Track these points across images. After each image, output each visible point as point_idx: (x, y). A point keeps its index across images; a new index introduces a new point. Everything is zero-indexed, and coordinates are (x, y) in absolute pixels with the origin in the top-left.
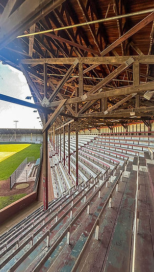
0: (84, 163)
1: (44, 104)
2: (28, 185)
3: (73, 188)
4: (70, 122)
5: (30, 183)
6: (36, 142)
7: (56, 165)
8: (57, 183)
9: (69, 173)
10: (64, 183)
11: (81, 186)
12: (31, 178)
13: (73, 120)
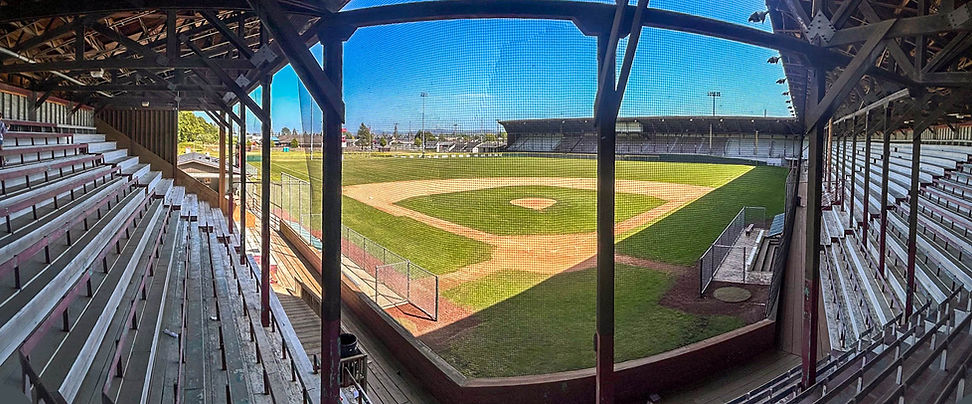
0: (934, 239)
1: (817, 38)
2: (748, 294)
3: (894, 321)
4: (891, 98)
5: (754, 288)
6: (770, 161)
7: (834, 240)
8: (839, 300)
9: (881, 269)
10: (865, 303)
11: (923, 317)
12: (755, 274)
13: (905, 92)
